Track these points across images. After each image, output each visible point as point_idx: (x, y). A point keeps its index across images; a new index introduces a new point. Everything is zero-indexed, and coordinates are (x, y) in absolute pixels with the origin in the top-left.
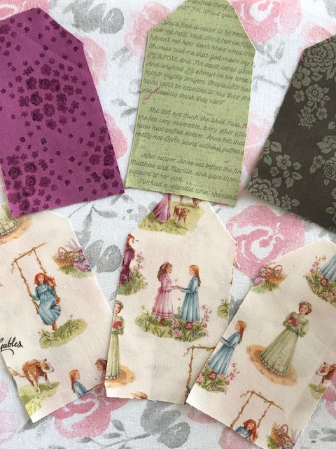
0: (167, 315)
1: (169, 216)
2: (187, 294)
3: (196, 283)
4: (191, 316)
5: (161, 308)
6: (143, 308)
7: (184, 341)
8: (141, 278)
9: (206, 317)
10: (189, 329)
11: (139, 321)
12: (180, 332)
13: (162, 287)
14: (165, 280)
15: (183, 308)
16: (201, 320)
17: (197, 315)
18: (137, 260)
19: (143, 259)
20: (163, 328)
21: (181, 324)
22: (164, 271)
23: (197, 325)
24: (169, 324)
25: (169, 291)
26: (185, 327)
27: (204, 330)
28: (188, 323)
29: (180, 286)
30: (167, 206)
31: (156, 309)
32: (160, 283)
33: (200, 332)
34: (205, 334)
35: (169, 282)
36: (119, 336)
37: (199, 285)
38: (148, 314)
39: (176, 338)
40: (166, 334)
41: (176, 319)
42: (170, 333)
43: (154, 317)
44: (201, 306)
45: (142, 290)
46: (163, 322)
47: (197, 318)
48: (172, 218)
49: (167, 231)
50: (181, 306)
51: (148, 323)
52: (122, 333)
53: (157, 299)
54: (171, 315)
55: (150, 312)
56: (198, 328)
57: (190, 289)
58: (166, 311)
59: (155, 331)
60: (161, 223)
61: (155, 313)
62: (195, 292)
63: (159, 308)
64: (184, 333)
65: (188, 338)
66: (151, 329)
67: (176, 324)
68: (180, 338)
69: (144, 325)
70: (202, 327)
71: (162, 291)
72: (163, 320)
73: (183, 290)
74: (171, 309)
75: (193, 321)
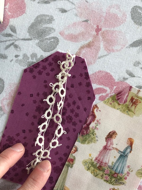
0: (104, 164)
1: (125, 101)
3: (129, 150)
4: (119, 169)
5: (101, 159)
6: (90, 155)
8: (95, 136)
9: (128, 173)
10: (115, 177)
11: (85, 163)
12: (109, 178)
13: (106, 145)
14: (110, 142)
15: (115, 163)
18: (96, 124)
19: (100, 123)
20: (98, 172)
21: (111, 173)
22: (111, 136)
24: (104, 170)
25: (110, 150)
26: (112, 175)
28: (115, 173)
30: (127, 95)
33: (121, 181)
34: (124, 184)
35: (112, 144)
36: (69, 168)
37: (130, 152)
38: (92, 160)
39: (105, 181)
40: (99, 176)
41: (109, 169)
42: (102, 176)
44: (127, 165)
45: (93, 143)
46: (100, 168)
47: (122, 173)
48: (127, 103)
49: (121, 111)
51: (90, 165)
52: (72, 167)
53: (101, 152)
54: (106, 165)
55: (93, 159)
56: (121, 178)
57: (124, 153)
58: (104, 161)
59: (93, 172)
60: (119, 104)
61: (96, 161)
62: (126, 156)
64: (111, 179)
65: (112, 182)
66: (91, 170)
67: (108, 172)
68: (107, 181)
69: (88, 166)
70: (123, 179)
71: (105, 148)
72: (100, 166)
73: (119, 152)
74: (107, 162)
75: (119, 173)
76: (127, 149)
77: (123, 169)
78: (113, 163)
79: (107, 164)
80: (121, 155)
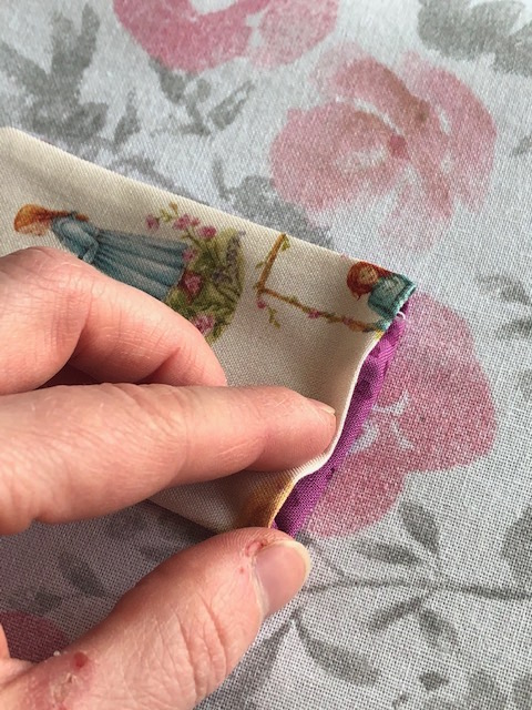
3: (74, 228)
4: (167, 269)
9: (183, 223)
10: (201, 286)
16: (189, 242)
17: (169, 251)
26: (192, 299)
27: (222, 241)
28: (182, 284)
33: (223, 255)
34: (235, 241)
37: (82, 219)
47: (179, 253)
56: (207, 256)
64: (209, 305)
65: (229, 299)
68: (221, 322)
70: (211, 245)
75: (181, 267)
77: (165, 250)
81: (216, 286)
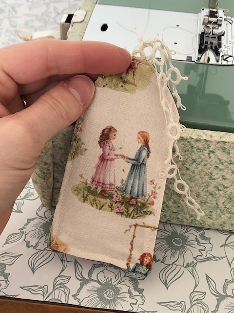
0: (108, 186)
2: (133, 166)
3: (144, 153)
4: (136, 190)
6: (81, 176)
7: (127, 217)
8: (80, 142)
9: (154, 193)
10: (133, 205)
11: (76, 190)
12: (123, 207)
13: (104, 154)
15: (127, 181)
16: (147, 197)
19: (82, 120)
20: (103, 201)
21: (124, 198)
23: (143, 201)
24: (110, 197)
25: (112, 160)
27: (150, 208)
28: (132, 198)
29: (126, 155)
31: (97, 180)
32: (102, 149)
33: (145, 210)
34: (151, 213)
35: (112, 149)
37: (148, 156)
38: (86, 183)
39: (117, 213)
40: (106, 207)
41: (119, 192)
42: (111, 206)
43: (93, 187)
45: (80, 156)
46: (104, 194)
47: (143, 194)
50: (125, 178)
51: (86, 193)
53: (98, 167)
54: (113, 187)
55: (89, 181)
56: (144, 205)
57: (137, 160)
58: (107, 181)
59: (94, 203)
60: (103, 77)
61: (94, 183)
62: (143, 164)
63: (99, 179)
64: (127, 209)
65: (131, 214)
66: (89, 200)
67: (118, 198)
68: (122, 214)
69: (82, 195)
70: (148, 205)
71: (103, 159)
72: (103, 191)
73: (128, 160)
74: (113, 181)
75: (138, 196)
76: (140, 151)
77: (143, 189)
78: (124, 182)
79: (113, 185)
80: (133, 165)
81: (134, 210)
